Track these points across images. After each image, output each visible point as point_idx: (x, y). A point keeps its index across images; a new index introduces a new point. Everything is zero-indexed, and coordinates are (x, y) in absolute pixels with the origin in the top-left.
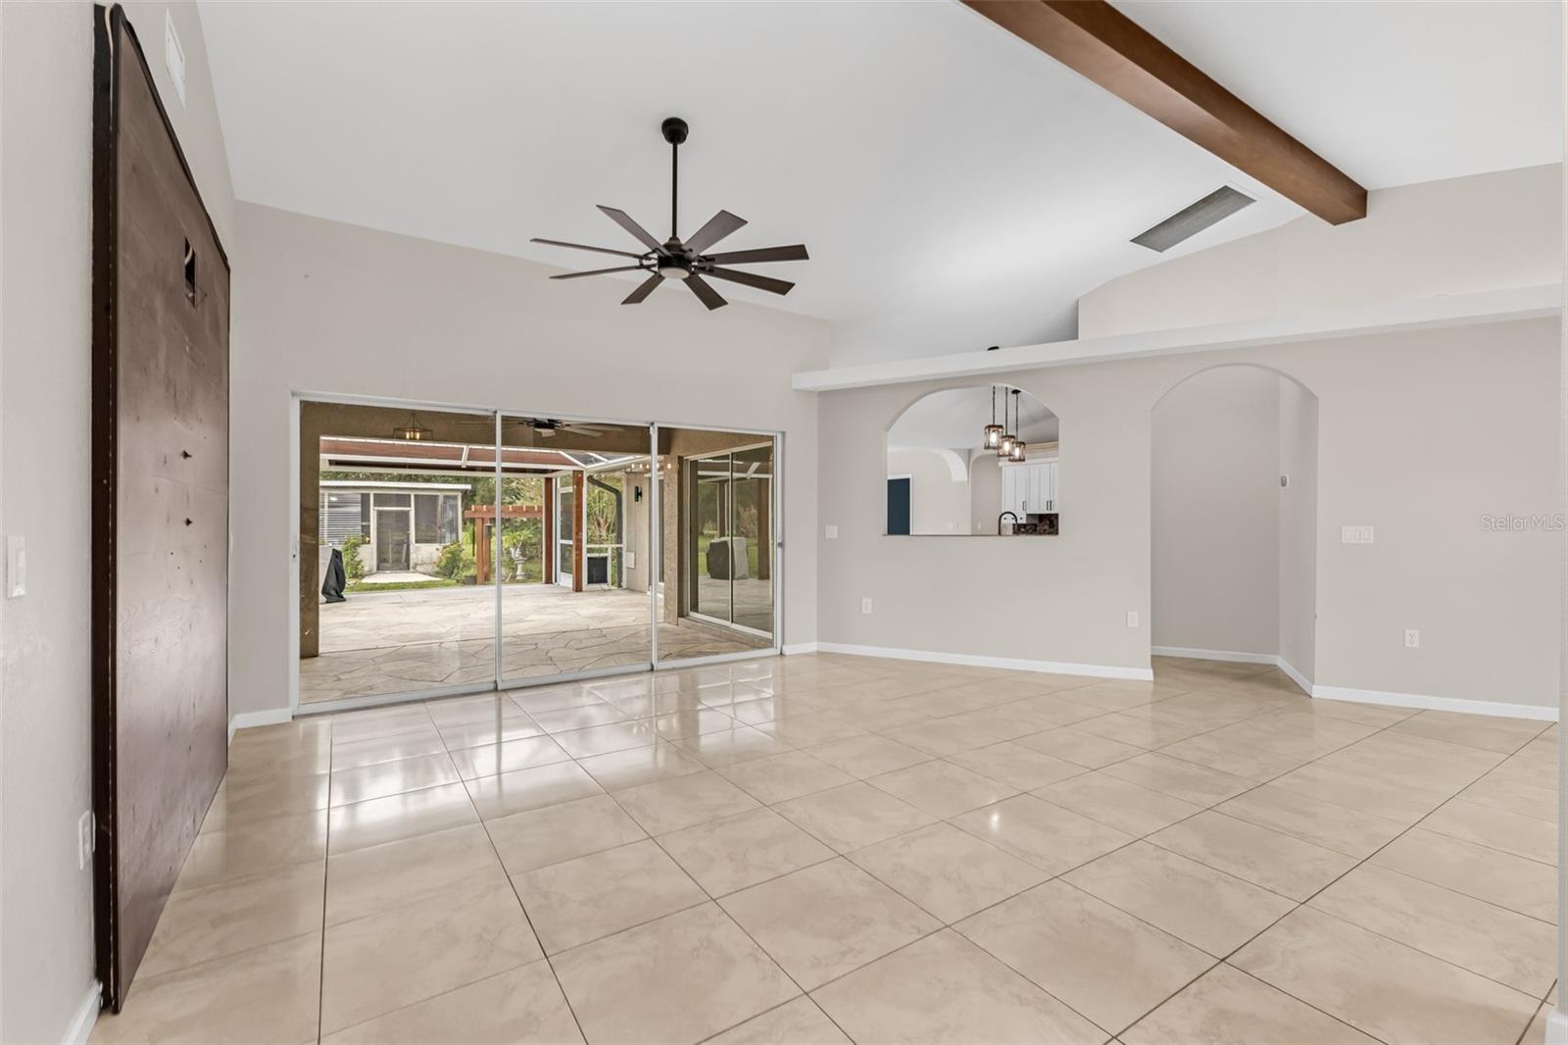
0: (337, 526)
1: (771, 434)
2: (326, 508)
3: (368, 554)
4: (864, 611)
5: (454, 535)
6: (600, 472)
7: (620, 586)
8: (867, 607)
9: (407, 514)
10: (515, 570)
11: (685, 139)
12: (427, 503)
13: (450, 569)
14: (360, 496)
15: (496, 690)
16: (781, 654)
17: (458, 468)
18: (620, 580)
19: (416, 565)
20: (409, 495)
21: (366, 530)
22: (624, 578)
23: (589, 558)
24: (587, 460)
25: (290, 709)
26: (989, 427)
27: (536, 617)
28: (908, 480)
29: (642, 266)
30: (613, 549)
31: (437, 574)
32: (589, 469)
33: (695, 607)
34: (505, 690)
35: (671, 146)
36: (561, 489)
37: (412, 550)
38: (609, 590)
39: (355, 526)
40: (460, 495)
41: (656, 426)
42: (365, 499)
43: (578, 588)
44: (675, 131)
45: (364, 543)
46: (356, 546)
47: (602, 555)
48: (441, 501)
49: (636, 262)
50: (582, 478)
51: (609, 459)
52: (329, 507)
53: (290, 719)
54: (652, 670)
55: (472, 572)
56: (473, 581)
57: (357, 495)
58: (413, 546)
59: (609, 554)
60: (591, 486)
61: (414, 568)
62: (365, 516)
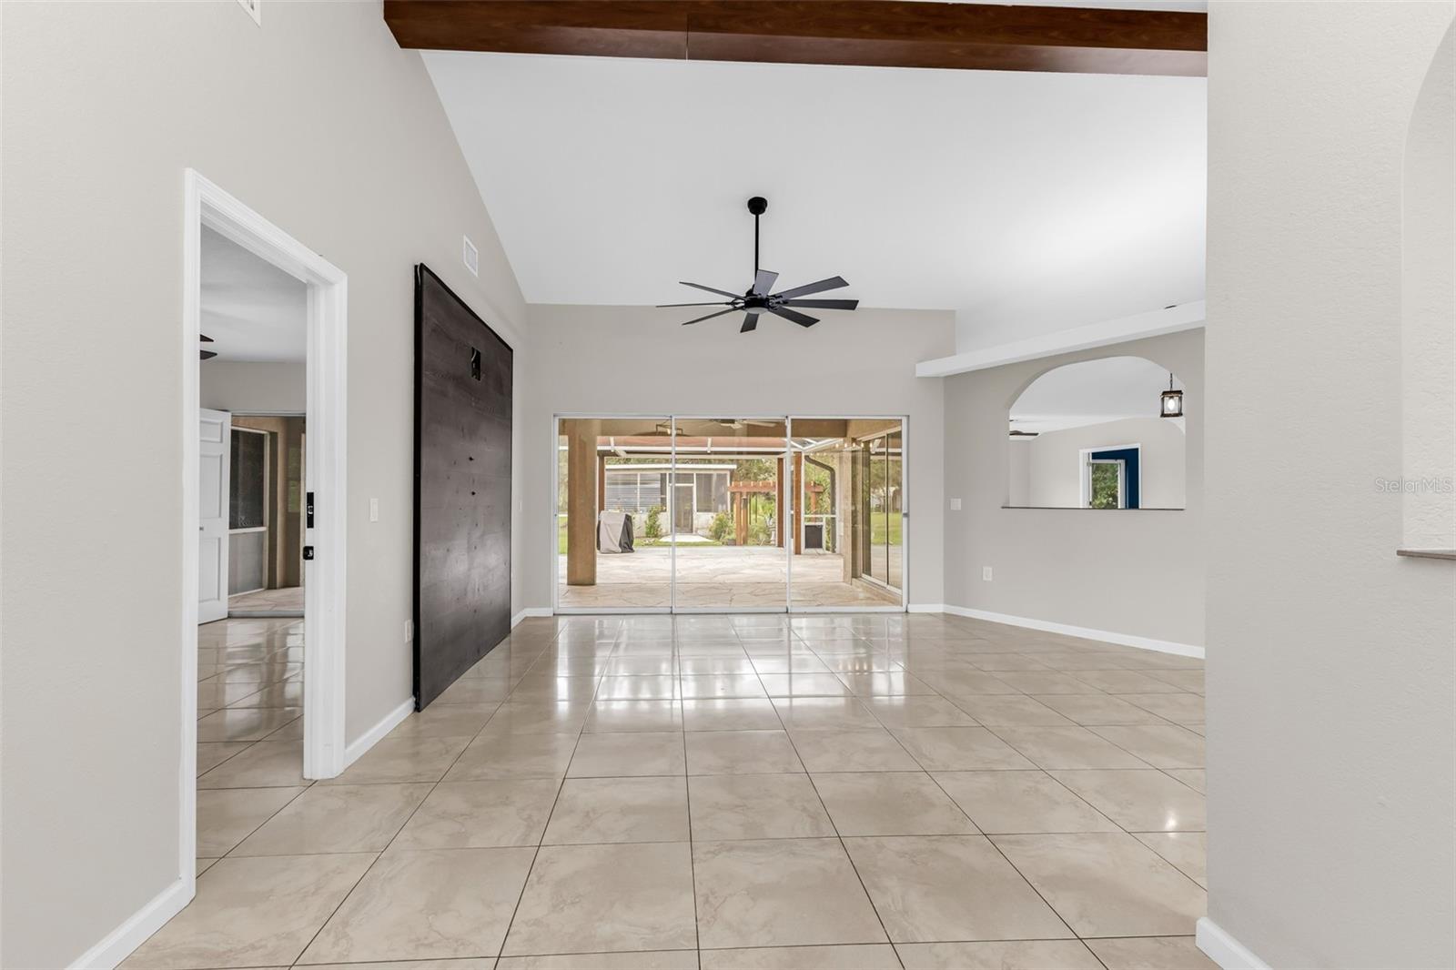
0: (645, 498)
1: (900, 418)
2: (639, 485)
3: (665, 520)
4: (985, 579)
5: (725, 506)
6: (815, 453)
7: (834, 551)
8: (988, 573)
9: (691, 488)
10: (769, 536)
11: (764, 211)
12: (705, 479)
13: (718, 533)
14: (659, 476)
15: (671, 613)
16: (907, 612)
17: (705, 453)
18: (834, 546)
19: (697, 529)
20: (693, 475)
21: (663, 500)
22: (837, 545)
23: (806, 526)
24: (804, 444)
25: (552, 609)
26: (1164, 393)
27: (747, 571)
28: (1137, 450)
29: (735, 309)
30: (827, 518)
31: (711, 537)
32: (806, 450)
33: (868, 570)
34: (676, 614)
35: (754, 216)
36: (789, 468)
37: (694, 517)
38: (824, 554)
39: (656, 499)
40: (728, 473)
41: (790, 418)
42: (663, 478)
43: (798, 552)
44: (757, 206)
45: (662, 511)
46: (656, 513)
47: (817, 524)
48: (714, 478)
49: (730, 307)
50: (801, 457)
51: (818, 441)
52: (641, 484)
53: (552, 615)
54: (787, 612)
55: (733, 536)
56: (734, 543)
57: (657, 475)
58: (696, 514)
59: (824, 523)
60: (807, 463)
61: (696, 532)
62: (663, 491)
